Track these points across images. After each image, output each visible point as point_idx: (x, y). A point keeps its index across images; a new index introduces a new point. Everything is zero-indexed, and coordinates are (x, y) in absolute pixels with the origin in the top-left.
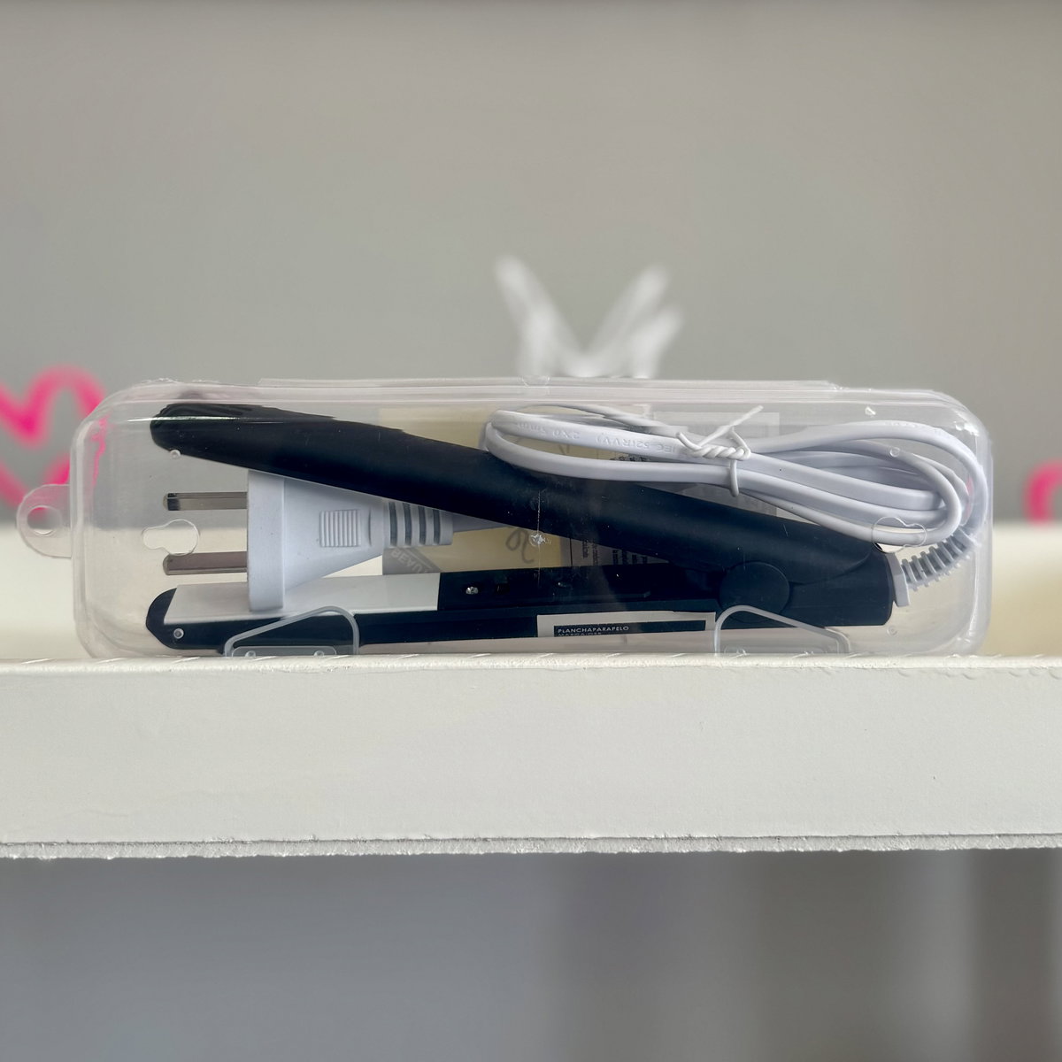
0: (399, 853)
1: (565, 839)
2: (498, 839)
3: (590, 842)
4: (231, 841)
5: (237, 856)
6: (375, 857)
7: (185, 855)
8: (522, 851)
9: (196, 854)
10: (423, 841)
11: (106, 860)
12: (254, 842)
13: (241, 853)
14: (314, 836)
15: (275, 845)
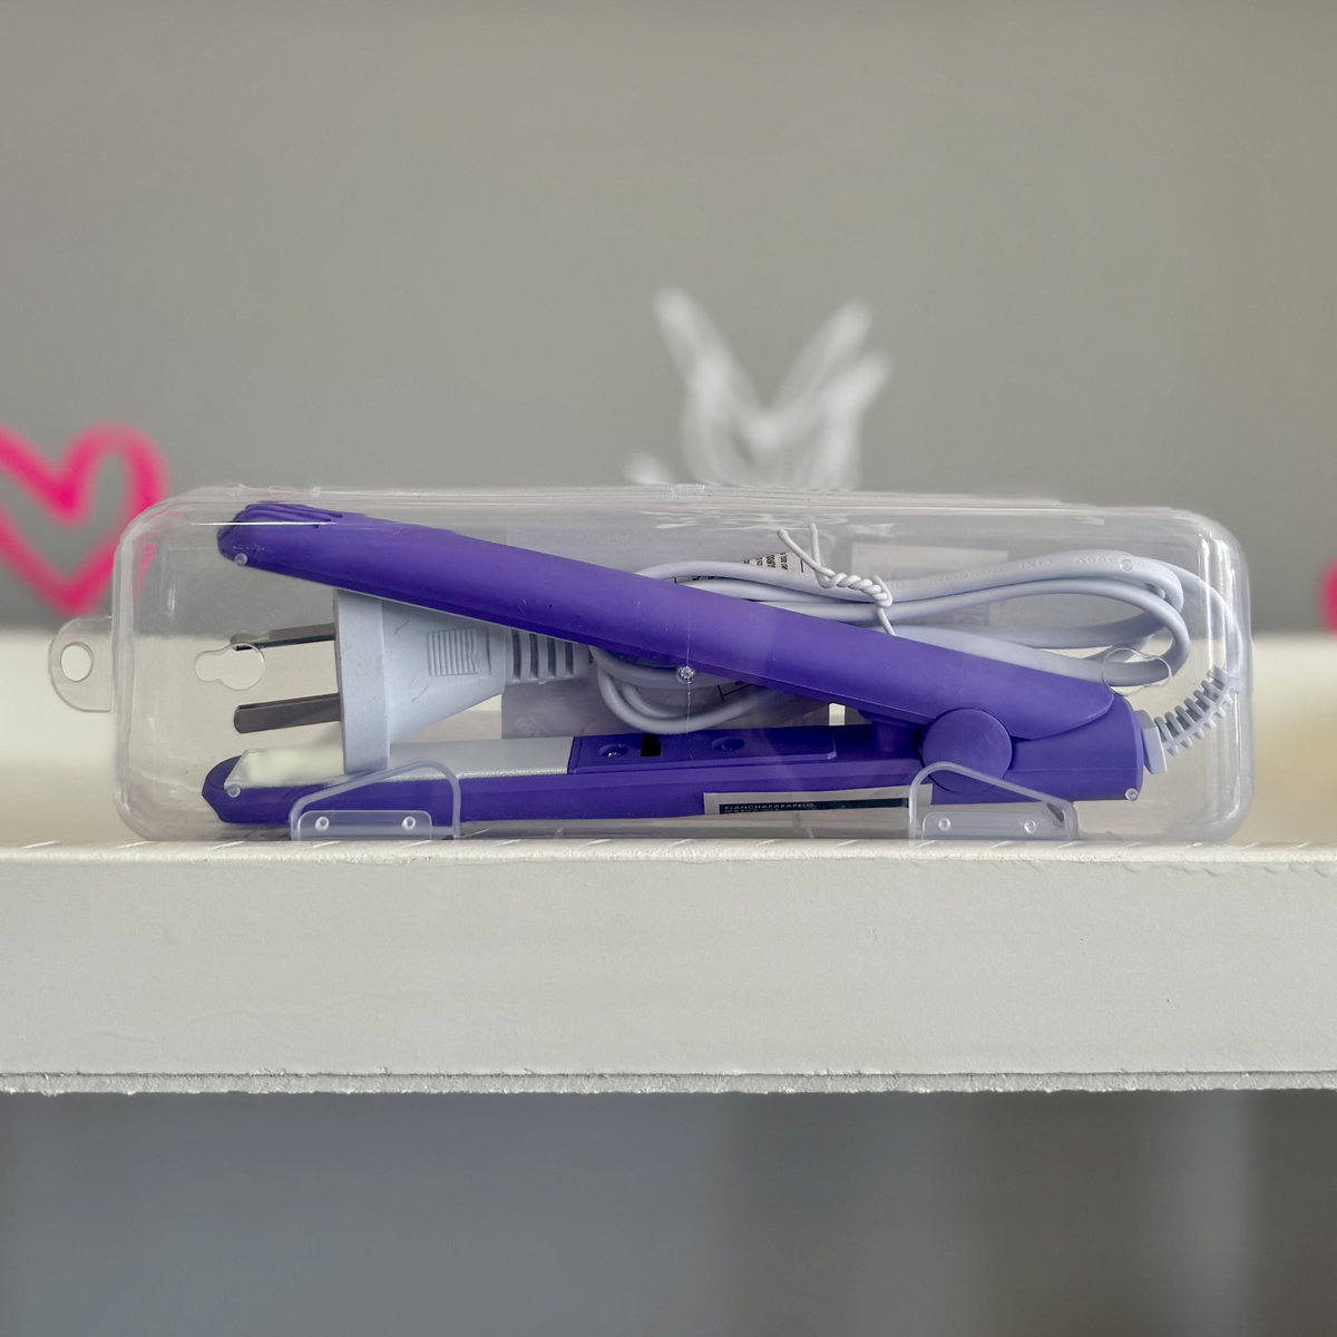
0: (492, 1091)
1: (702, 1075)
2: (618, 1075)
3: (734, 1080)
4: (282, 1073)
5: (290, 1092)
6: (462, 1095)
7: (225, 1090)
8: (648, 1090)
9: (238, 1089)
10: (523, 1076)
11: (126, 1096)
12: (311, 1075)
13: (295, 1088)
14: (386, 1069)
15: (337, 1080)
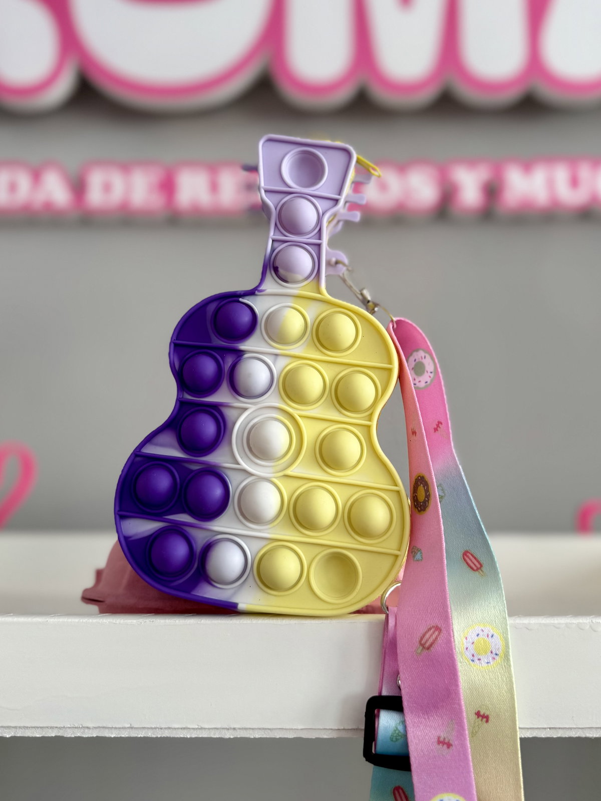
0: (182, 736)
1: (282, 729)
2: (242, 729)
4: (81, 726)
5: (84, 736)
6: (167, 738)
7: (53, 735)
8: (257, 736)
9: (59, 734)
10: (197, 729)
11: (6, 738)
12: (95, 728)
13: (87, 734)
14: (131, 725)
15: (107, 730)
